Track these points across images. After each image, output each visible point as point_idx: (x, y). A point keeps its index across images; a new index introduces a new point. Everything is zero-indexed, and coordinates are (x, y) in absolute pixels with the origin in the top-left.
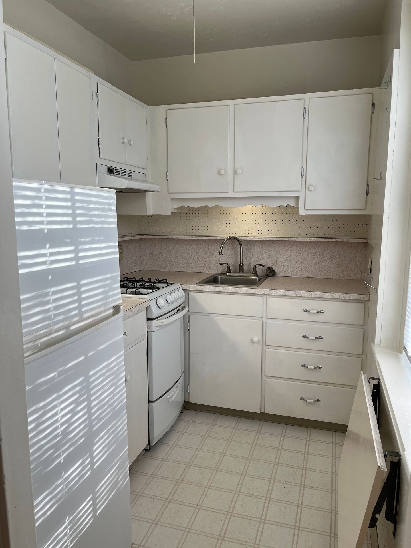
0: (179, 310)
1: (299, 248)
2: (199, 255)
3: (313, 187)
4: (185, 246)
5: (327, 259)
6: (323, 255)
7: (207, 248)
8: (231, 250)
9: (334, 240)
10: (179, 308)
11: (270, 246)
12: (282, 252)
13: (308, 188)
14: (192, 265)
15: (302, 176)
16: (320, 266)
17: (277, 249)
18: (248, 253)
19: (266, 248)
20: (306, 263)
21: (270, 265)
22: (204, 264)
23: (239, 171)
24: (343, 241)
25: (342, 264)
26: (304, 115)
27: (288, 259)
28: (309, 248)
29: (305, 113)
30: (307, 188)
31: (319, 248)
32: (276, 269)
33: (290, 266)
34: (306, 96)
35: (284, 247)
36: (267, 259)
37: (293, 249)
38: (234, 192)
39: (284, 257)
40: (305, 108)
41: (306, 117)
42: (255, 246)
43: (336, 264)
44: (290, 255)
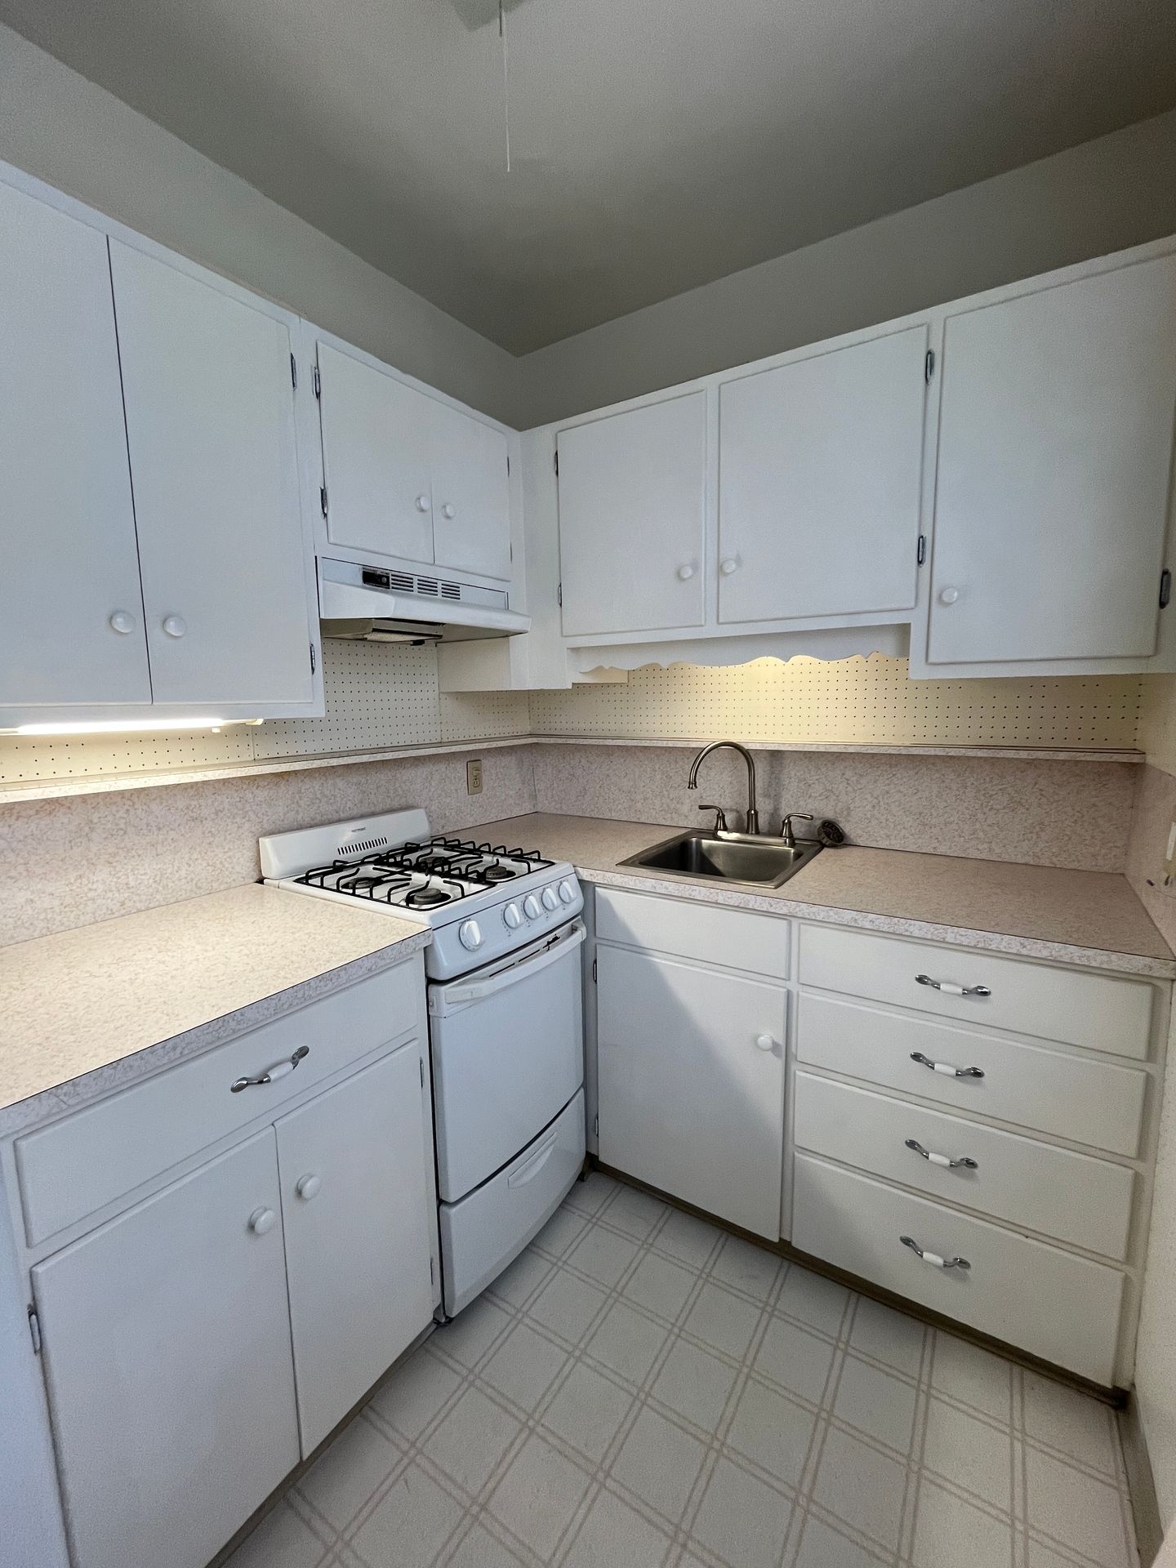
0: (556, 938)
1: (912, 773)
2: (656, 784)
3: (956, 594)
4: (625, 761)
5: (999, 807)
6: (987, 795)
7: (672, 766)
8: (730, 774)
9: (1023, 755)
10: (554, 933)
11: (829, 765)
12: (863, 781)
13: (940, 597)
14: (639, 805)
15: (920, 562)
16: (978, 826)
17: (849, 774)
18: (773, 783)
19: (819, 772)
20: (935, 814)
21: (830, 815)
22: (665, 805)
23: (730, 567)
24: (1055, 758)
25: (1046, 823)
26: (929, 373)
27: (882, 803)
28: (943, 775)
29: (929, 366)
30: (934, 599)
31: (975, 775)
32: (846, 827)
33: (887, 820)
34: (935, 314)
35: (870, 770)
36: (821, 800)
37: (894, 775)
38: (718, 623)
39: (868, 796)
40: (929, 353)
41: (935, 379)
42: (792, 764)
43: (1030, 821)
44: (888, 793)
